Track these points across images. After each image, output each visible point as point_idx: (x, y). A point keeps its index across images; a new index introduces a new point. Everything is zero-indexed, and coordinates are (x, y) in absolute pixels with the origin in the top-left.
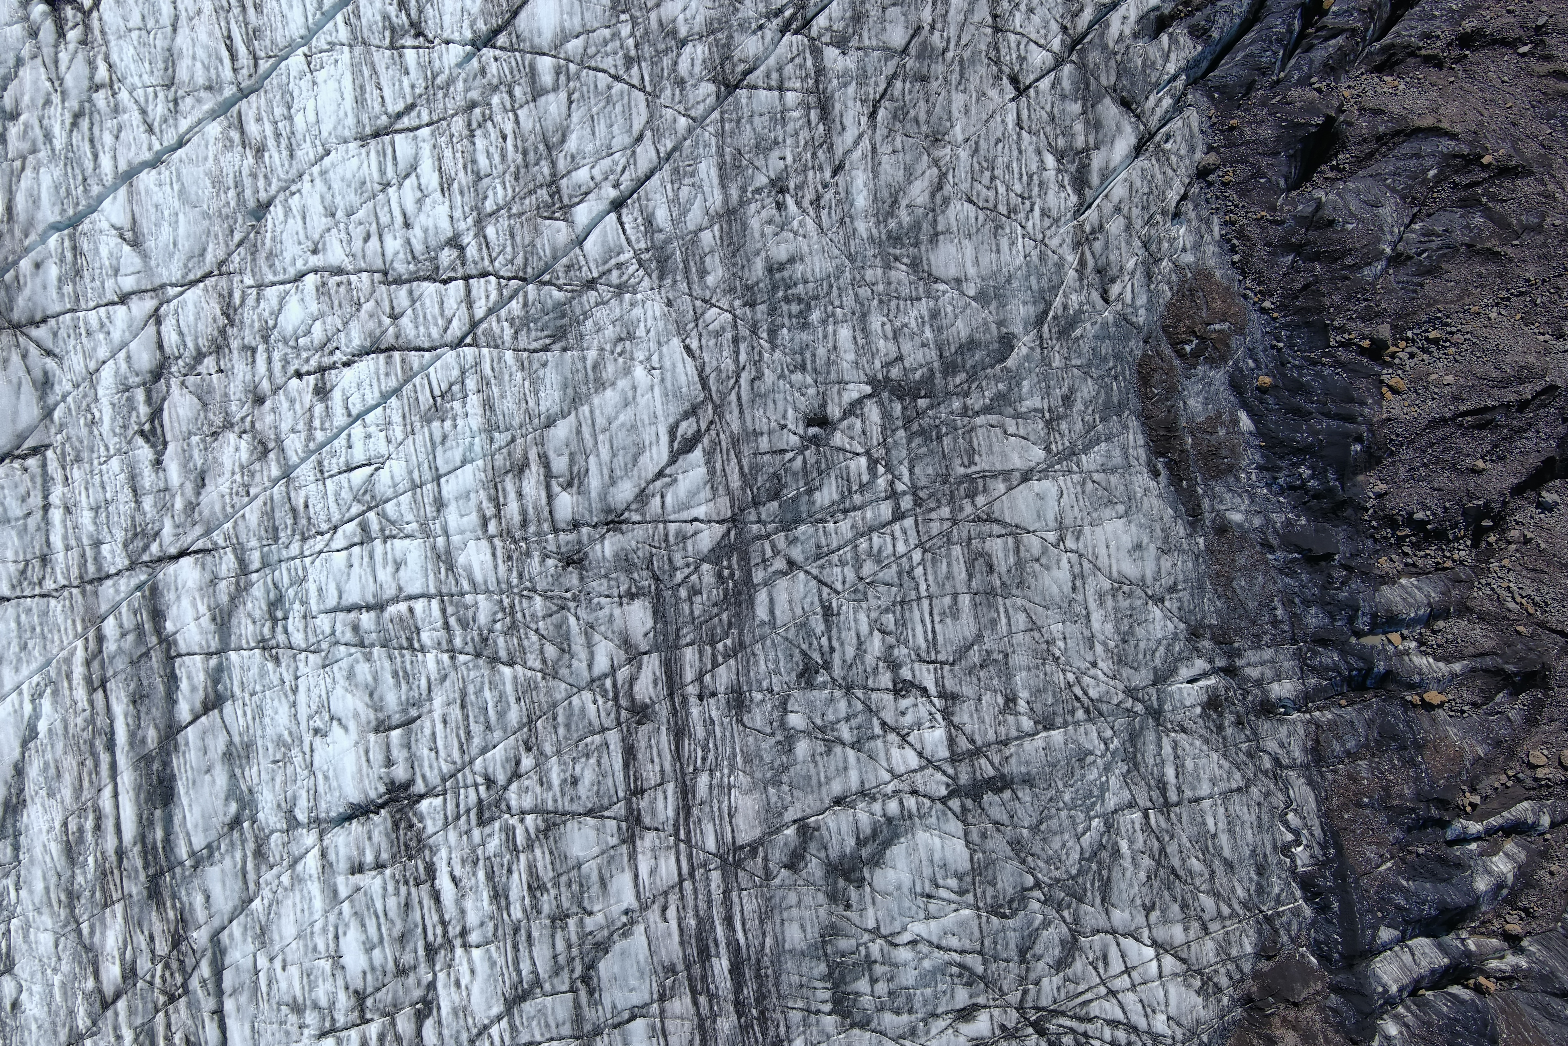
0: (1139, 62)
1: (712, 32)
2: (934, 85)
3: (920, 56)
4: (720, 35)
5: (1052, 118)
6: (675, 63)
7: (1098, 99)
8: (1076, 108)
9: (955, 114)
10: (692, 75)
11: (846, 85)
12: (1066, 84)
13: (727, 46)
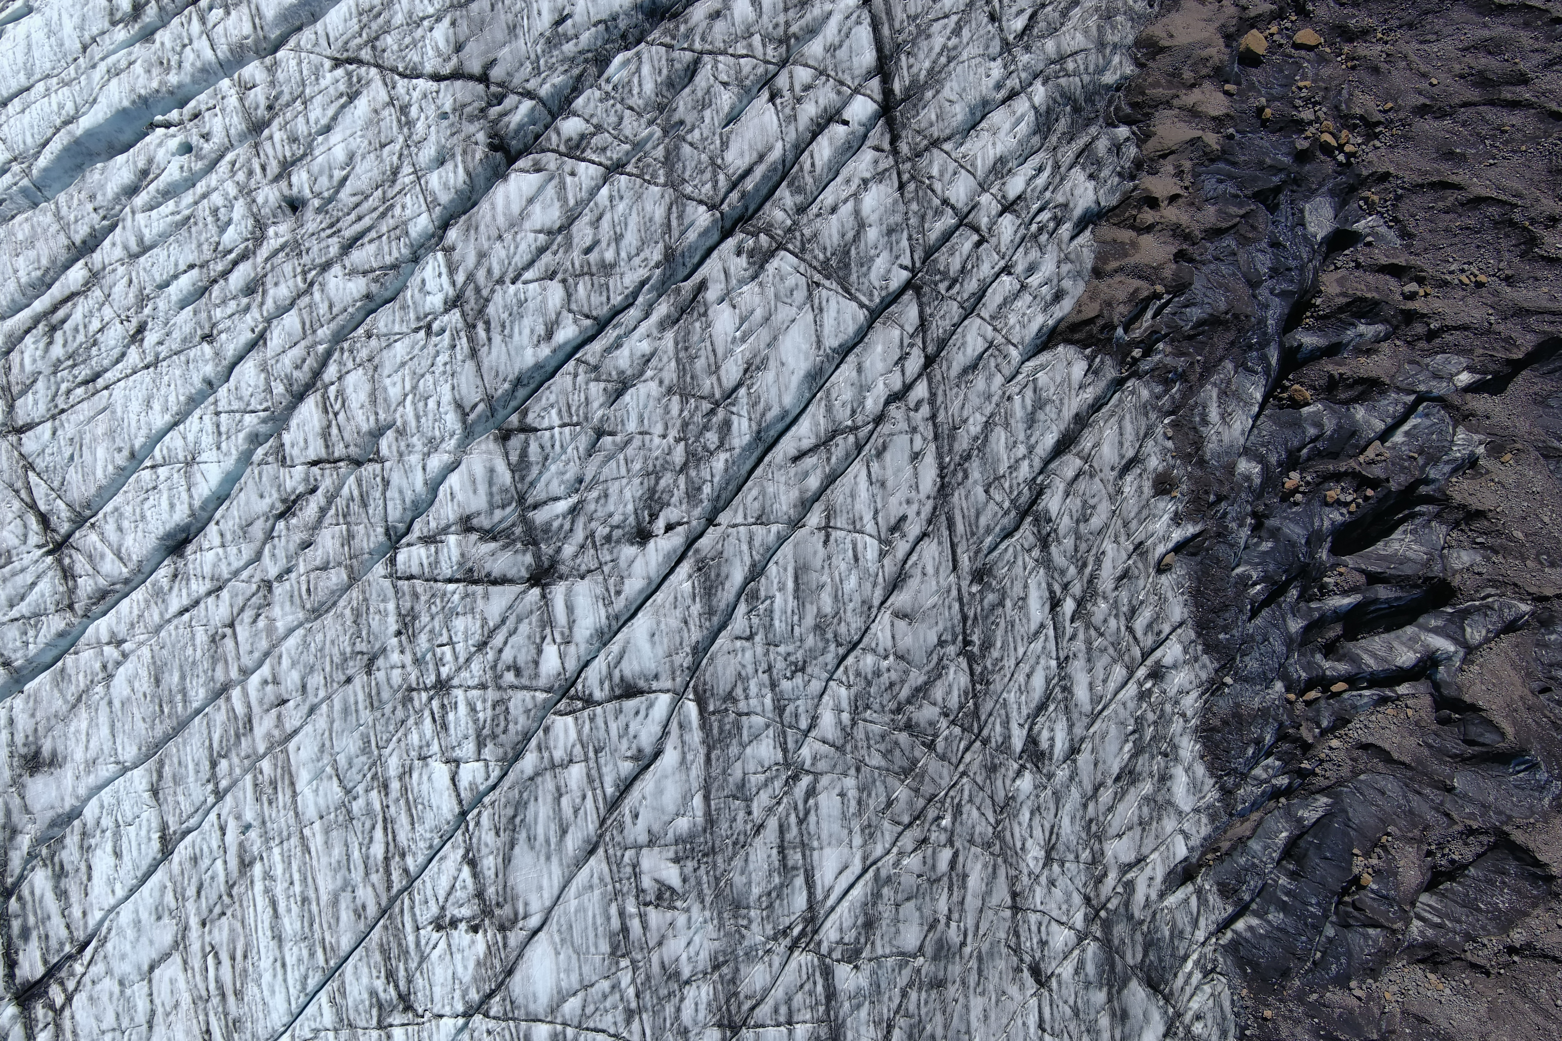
0: (1167, 933)
1: (716, 967)
2: (952, 991)
3: (936, 958)
4: (725, 970)
5: (1076, 1012)
6: (678, 1010)
7: (1125, 983)
8: (1100, 997)
9: (974, 1024)
10: (696, 1023)
11: (859, 1006)
12: (1090, 968)
13: (733, 981)
